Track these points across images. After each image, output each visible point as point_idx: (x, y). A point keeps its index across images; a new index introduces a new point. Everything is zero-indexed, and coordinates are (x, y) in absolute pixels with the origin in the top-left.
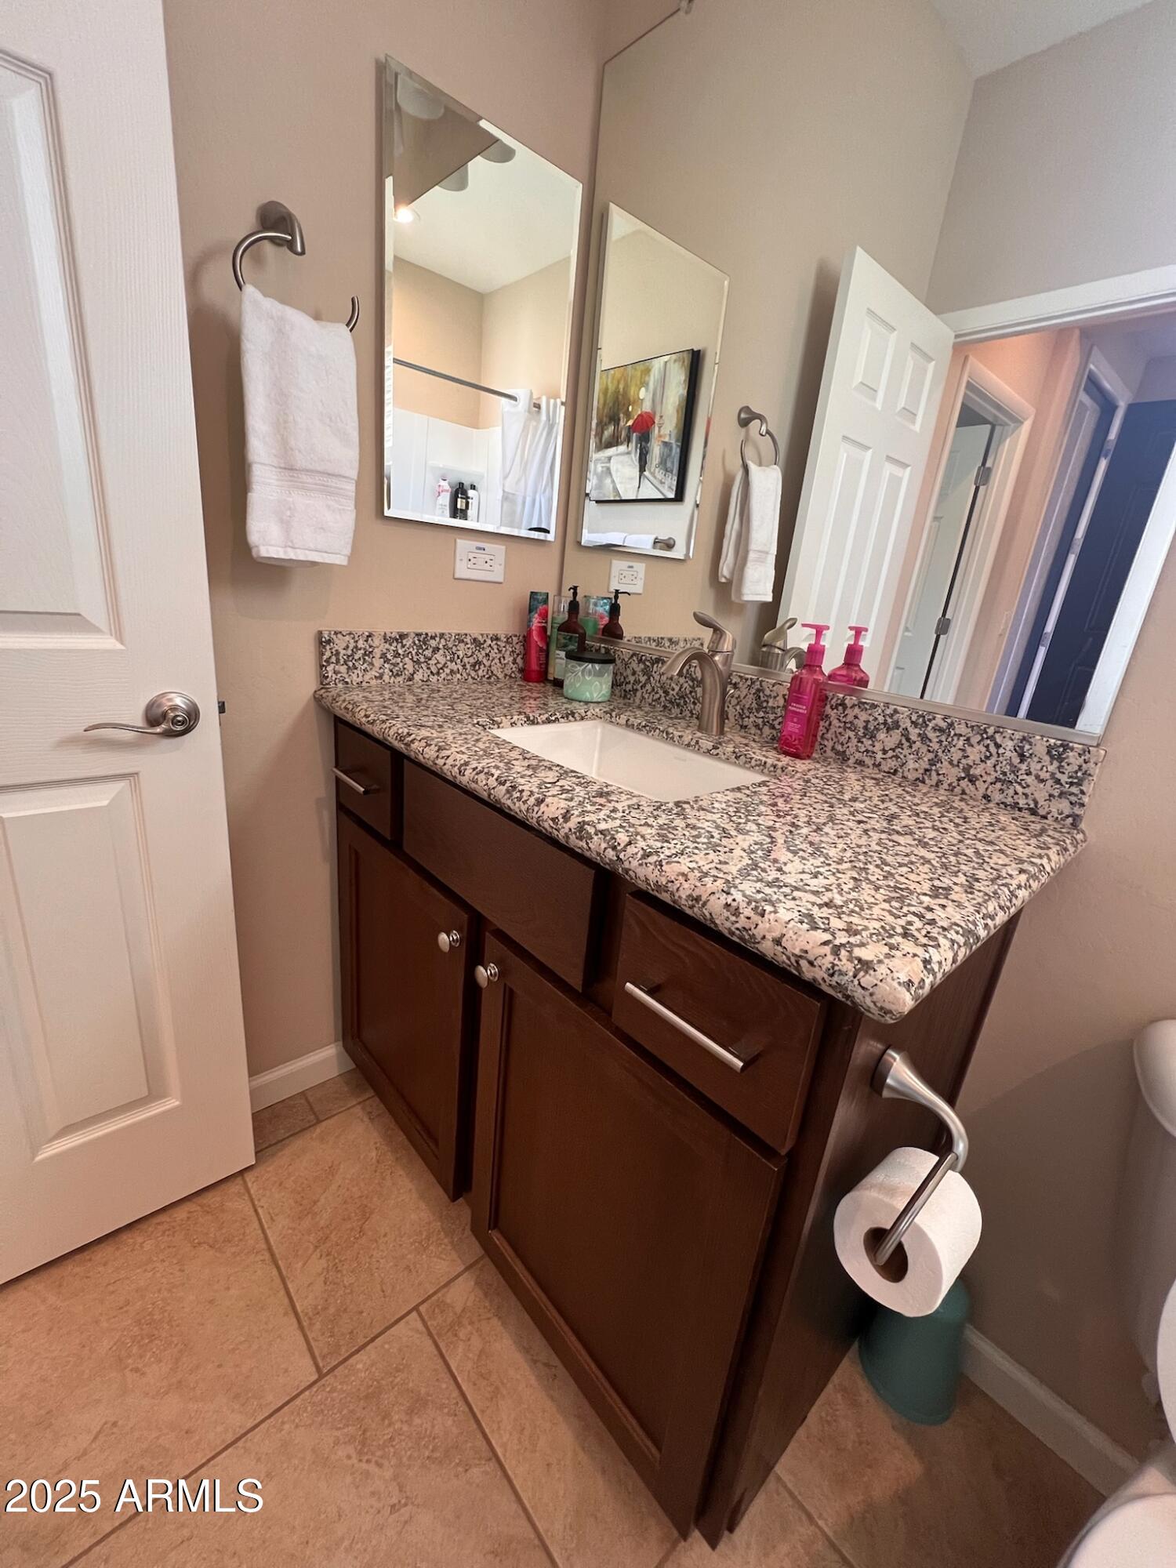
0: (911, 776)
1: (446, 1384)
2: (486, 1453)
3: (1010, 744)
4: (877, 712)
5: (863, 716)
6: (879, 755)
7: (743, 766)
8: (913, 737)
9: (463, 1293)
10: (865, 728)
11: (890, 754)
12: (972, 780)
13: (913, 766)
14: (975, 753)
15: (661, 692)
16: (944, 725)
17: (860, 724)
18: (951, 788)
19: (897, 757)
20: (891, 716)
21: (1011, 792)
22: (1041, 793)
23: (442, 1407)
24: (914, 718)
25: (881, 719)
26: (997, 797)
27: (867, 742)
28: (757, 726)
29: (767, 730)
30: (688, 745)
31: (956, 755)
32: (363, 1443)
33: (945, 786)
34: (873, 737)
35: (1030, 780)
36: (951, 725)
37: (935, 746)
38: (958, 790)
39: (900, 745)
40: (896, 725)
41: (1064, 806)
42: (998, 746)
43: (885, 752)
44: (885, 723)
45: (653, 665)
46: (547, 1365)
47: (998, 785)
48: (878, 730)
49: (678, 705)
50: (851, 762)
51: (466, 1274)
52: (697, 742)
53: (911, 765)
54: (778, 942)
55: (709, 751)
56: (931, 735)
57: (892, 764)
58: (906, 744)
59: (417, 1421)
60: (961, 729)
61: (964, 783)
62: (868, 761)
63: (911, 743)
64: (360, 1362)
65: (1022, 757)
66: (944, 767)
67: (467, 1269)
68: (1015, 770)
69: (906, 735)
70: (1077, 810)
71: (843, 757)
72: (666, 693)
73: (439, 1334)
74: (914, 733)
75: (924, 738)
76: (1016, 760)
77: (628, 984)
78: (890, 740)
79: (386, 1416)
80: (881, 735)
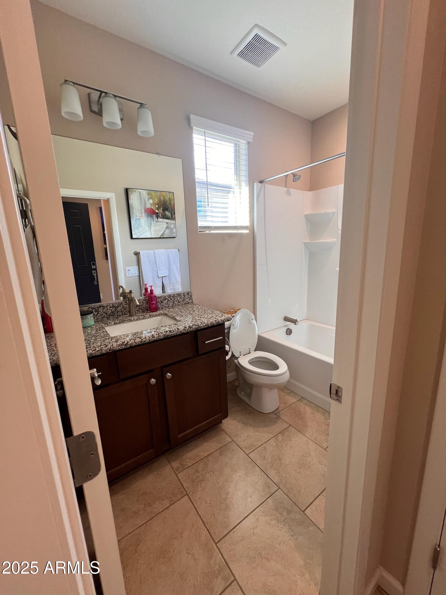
0: (171, 306)
1: (194, 466)
2: (207, 457)
3: (182, 295)
5: (160, 299)
6: (165, 305)
7: (153, 317)
8: (169, 300)
9: (175, 464)
10: (161, 301)
11: (167, 304)
12: (180, 302)
13: (171, 304)
14: (178, 298)
15: (104, 314)
16: (173, 296)
17: (160, 301)
18: (177, 305)
19: (168, 304)
20: (165, 298)
21: (185, 302)
22: (188, 300)
23: (198, 466)
24: (168, 296)
25: (163, 299)
26: (183, 303)
27: (162, 304)
28: (138, 311)
29: (140, 310)
30: (137, 320)
31: (176, 299)
32: (202, 481)
33: (176, 305)
34: (163, 302)
35: (186, 299)
36: (174, 295)
37: (173, 299)
38: (178, 305)
39: (168, 302)
40: (166, 299)
41: (191, 301)
42: (181, 296)
43: (166, 304)
44: (164, 299)
45: (99, 308)
46: (194, 447)
47: (183, 302)
48: (163, 301)
49: (112, 315)
50: (160, 308)
51: (171, 464)
52: (139, 318)
53: (170, 304)
54: (221, 320)
55: (143, 318)
56: (172, 298)
57: (168, 305)
58: (168, 301)
59: (200, 470)
60: (175, 295)
61: (179, 303)
62: (163, 307)
64: (185, 485)
65: (184, 296)
66: (175, 302)
67: (170, 464)
68: (184, 299)
70: (192, 300)
72: (106, 314)
73: (184, 468)
74: (169, 299)
75: (171, 299)
76: (184, 297)
77: (206, 342)
78: (165, 302)
79: (198, 477)
80: (164, 301)
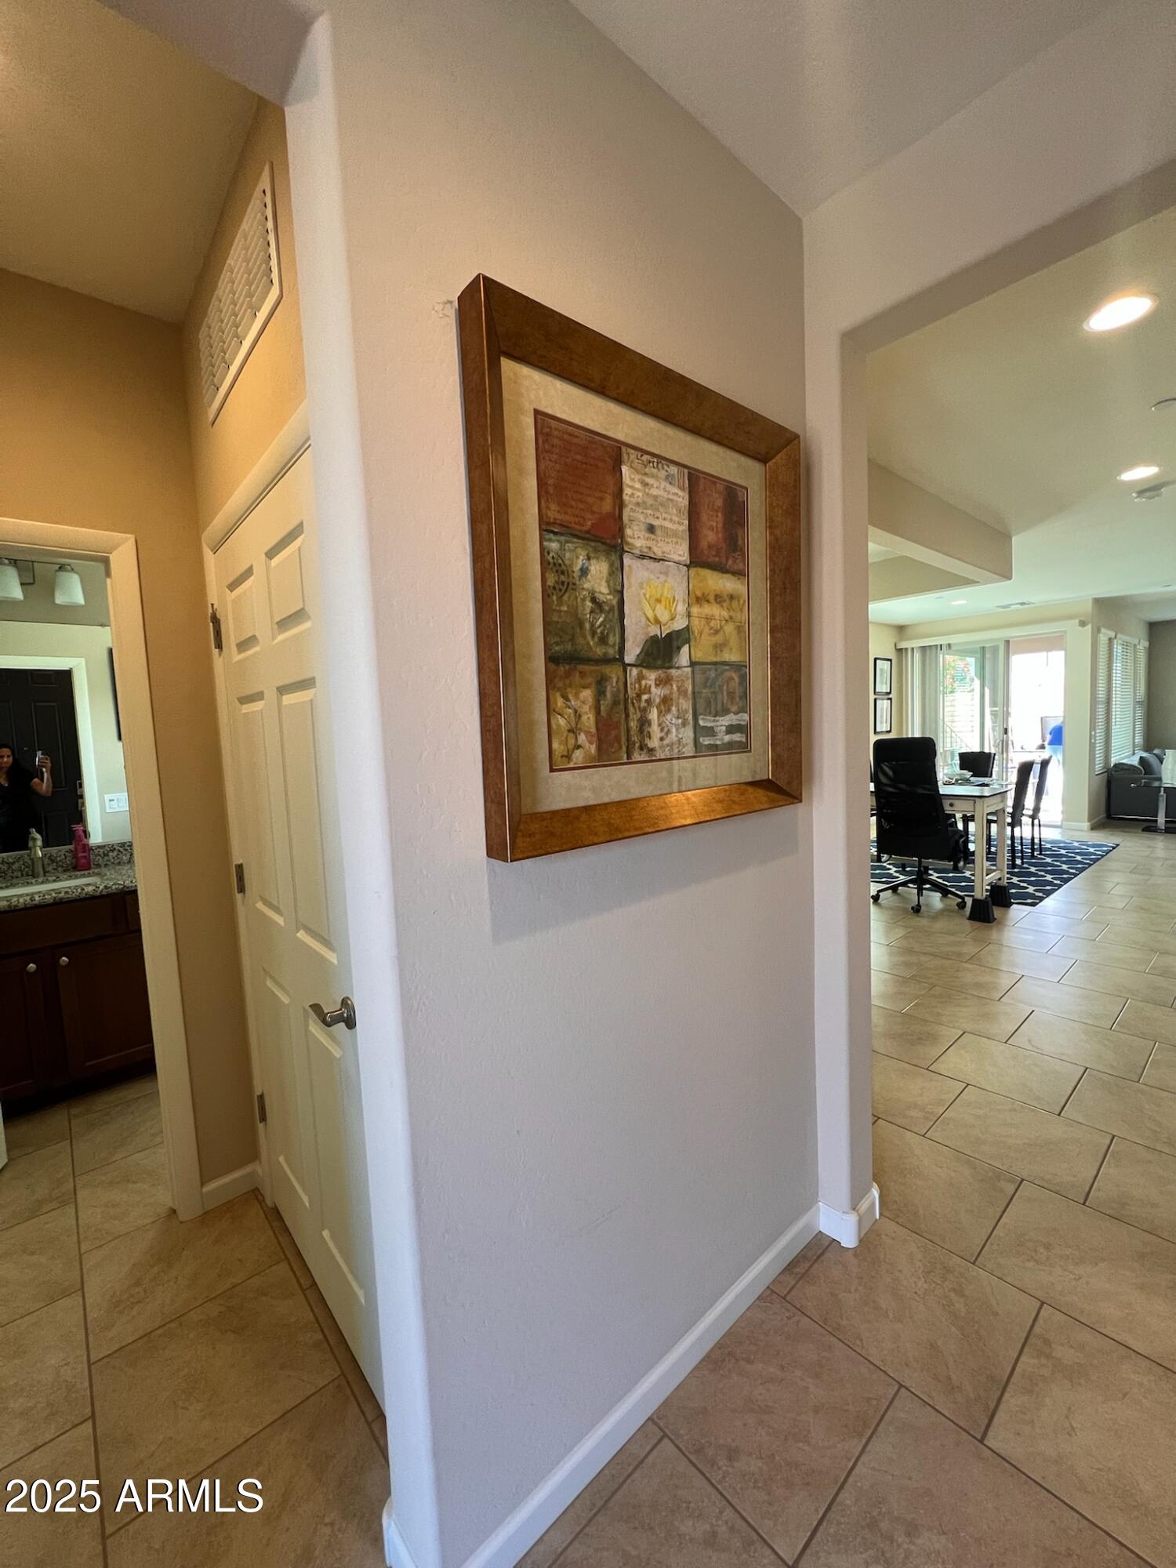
0: (126, 861)
4: (106, 848)
5: (102, 850)
6: (112, 860)
10: (104, 854)
11: (115, 857)
17: (101, 853)
20: (112, 847)
24: (120, 845)
25: (109, 849)
27: (106, 857)
29: (58, 869)
34: (108, 855)
37: (130, 851)
39: (119, 854)
40: (115, 849)
43: (113, 858)
44: (111, 850)
48: (108, 853)
53: (124, 858)
56: (128, 848)
62: (109, 863)
63: (122, 852)
69: (119, 851)
71: (98, 866)
74: (121, 849)
75: (126, 850)
80: (111, 854)
